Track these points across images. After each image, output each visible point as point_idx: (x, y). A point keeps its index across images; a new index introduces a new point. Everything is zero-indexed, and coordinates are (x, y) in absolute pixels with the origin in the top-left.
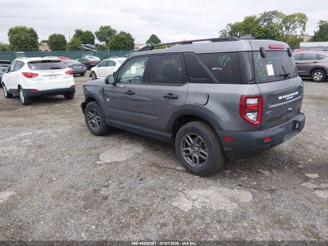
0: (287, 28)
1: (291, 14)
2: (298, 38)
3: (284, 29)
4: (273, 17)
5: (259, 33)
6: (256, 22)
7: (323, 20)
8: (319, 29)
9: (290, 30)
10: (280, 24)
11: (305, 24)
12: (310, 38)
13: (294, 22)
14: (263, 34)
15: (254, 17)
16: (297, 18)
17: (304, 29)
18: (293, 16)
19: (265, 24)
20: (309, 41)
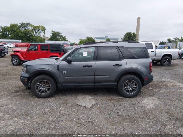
0: (36, 33)
1: (37, 26)
2: (42, 38)
3: (35, 33)
4: (27, 26)
5: (21, 34)
6: (18, 28)
7: (53, 31)
8: (52, 34)
9: (38, 34)
10: (32, 30)
11: (45, 31)
12: (49, 39)
13: (39, 30)
14: (24, 34)
15: (16, 25)
16: (40, 28)
17: (45, 34)
18: (38, 27)
19: (23, 29)
20: (49, 40)
